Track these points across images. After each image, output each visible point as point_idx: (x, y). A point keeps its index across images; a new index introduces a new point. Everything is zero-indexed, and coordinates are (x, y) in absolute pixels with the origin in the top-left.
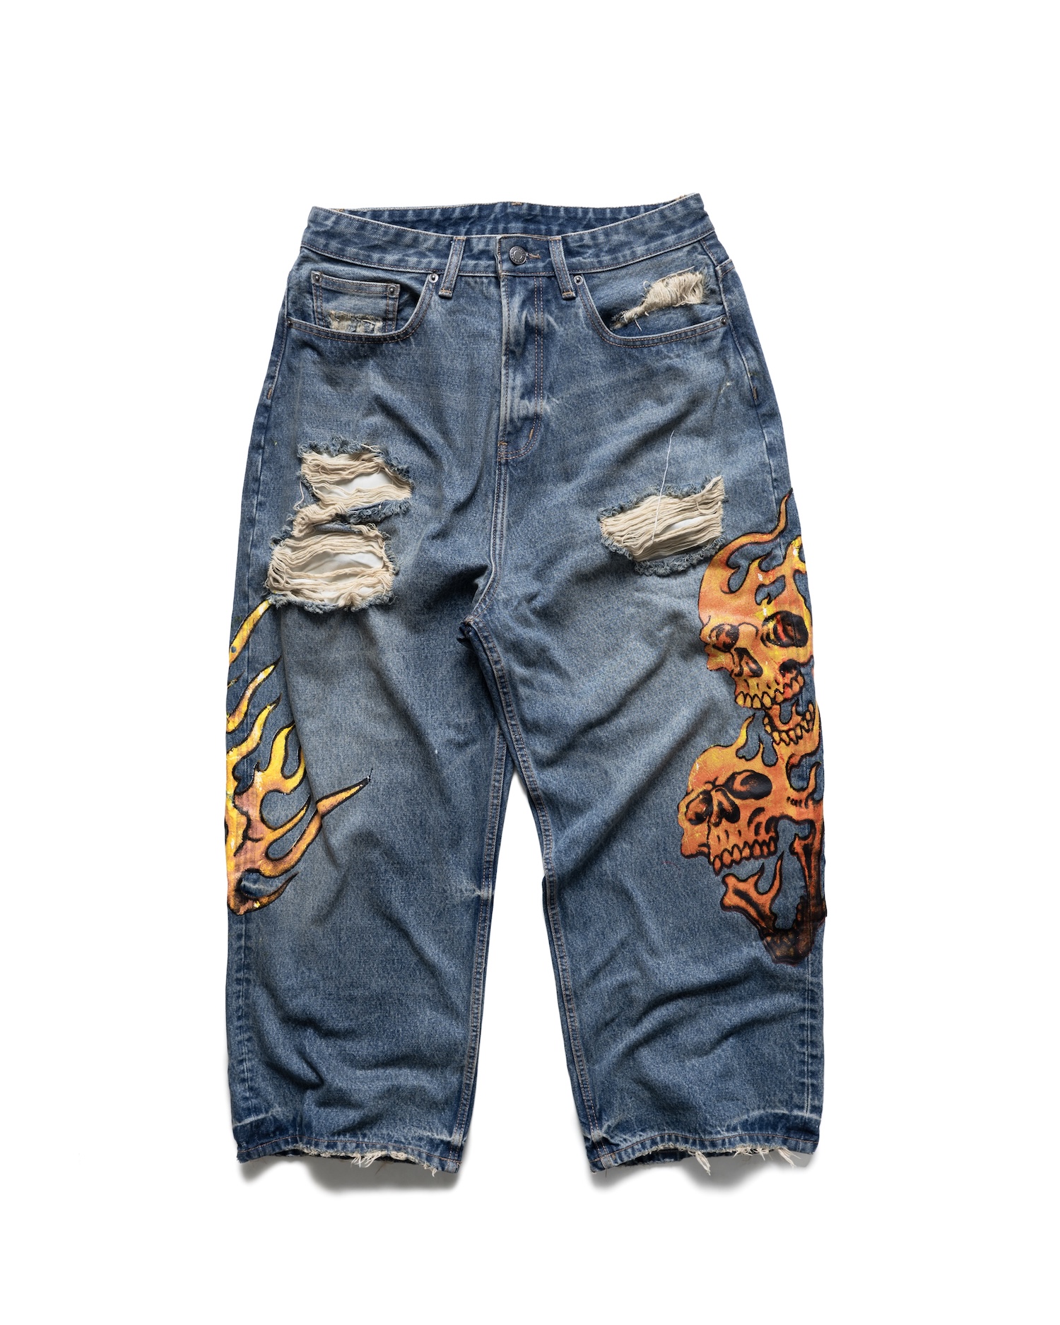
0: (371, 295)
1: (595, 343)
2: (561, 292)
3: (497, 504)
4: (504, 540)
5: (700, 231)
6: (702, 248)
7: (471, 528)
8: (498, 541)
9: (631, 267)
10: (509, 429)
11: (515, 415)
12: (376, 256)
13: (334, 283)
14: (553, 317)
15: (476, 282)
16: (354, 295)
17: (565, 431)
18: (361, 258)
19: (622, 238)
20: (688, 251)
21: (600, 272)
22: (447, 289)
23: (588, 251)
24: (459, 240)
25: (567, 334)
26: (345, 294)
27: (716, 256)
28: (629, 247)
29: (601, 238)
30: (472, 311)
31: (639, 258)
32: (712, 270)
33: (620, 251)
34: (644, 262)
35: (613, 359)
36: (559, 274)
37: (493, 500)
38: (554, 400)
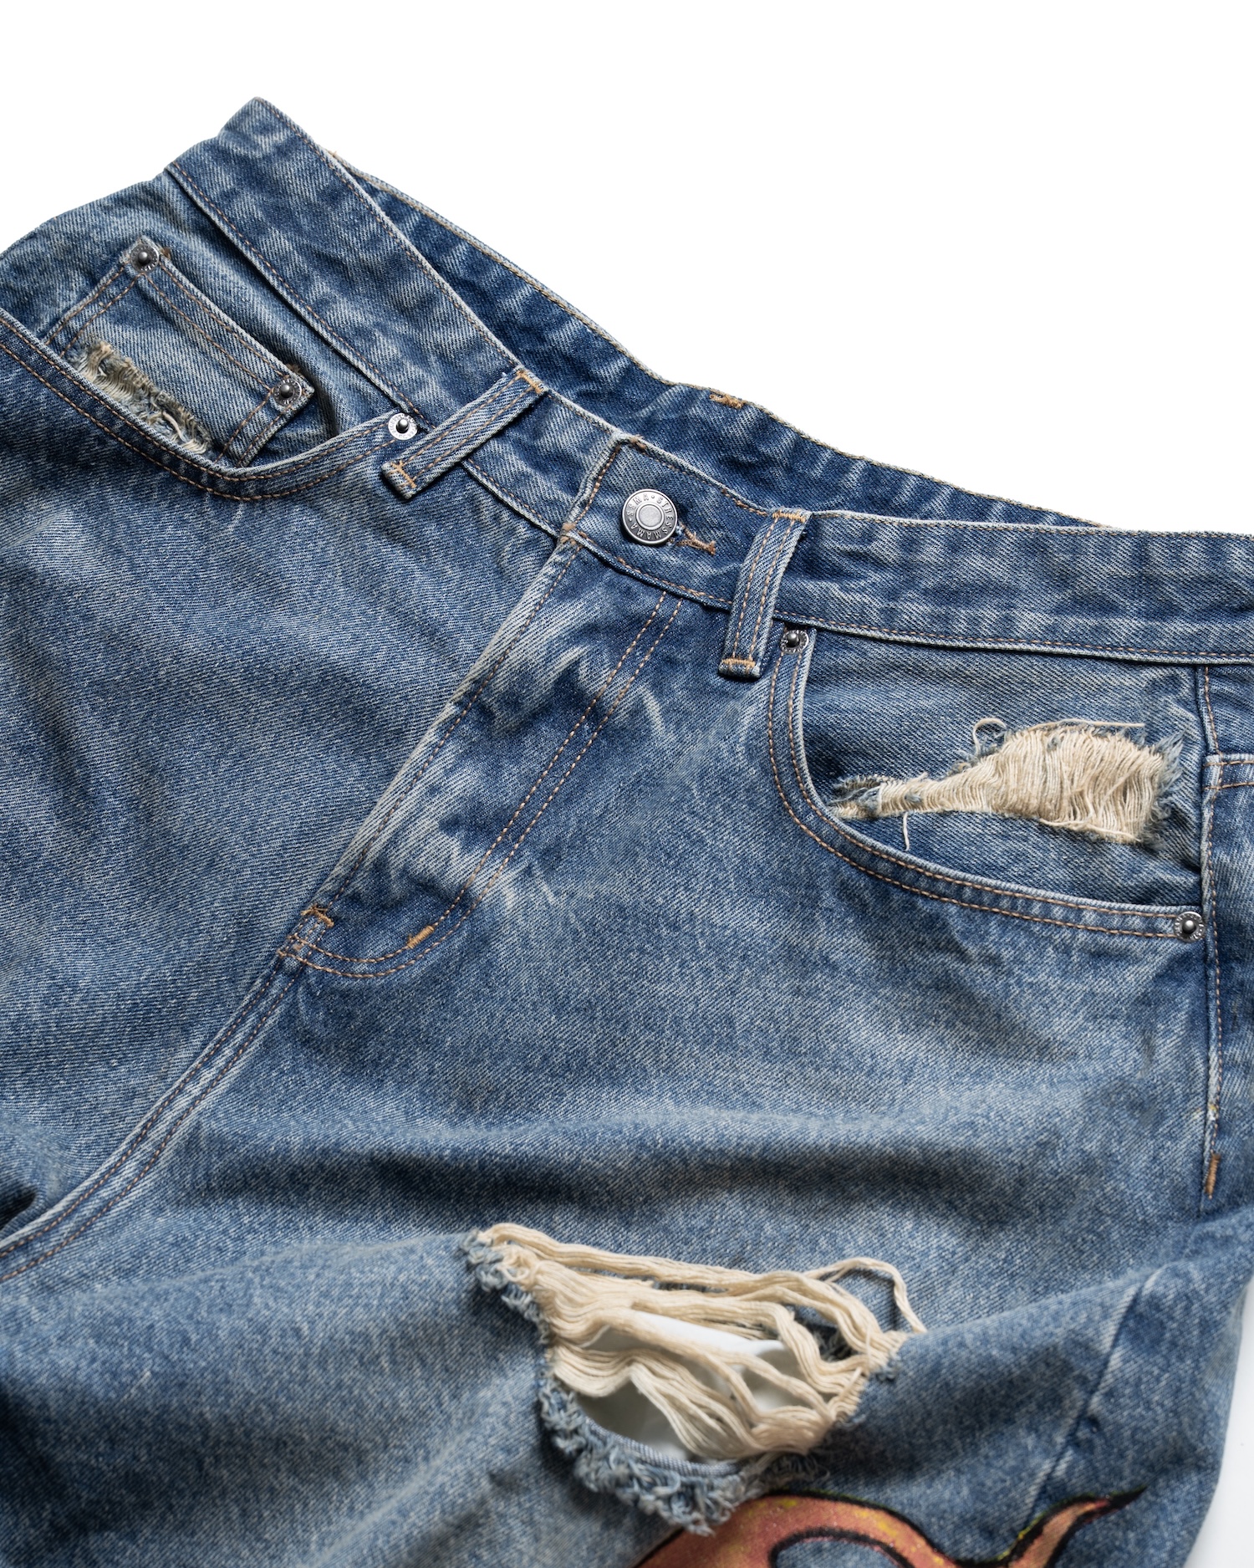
0: (232, 369)
1: (751, 804)
2: (723, 653)
3: (197, 1070)
4: (153, 1175)
5: (1211, 643)
6: (1195, 690)
7: (78, 1093)
8: (129, 1169)
9: (978, 659)
10: (359, 885)
11: (397, 860)
12: (321, 287)
13: (174, 291)
14: (661, 702)
15: (496, 518)
16: (195, 344)
17: (529, 985)
18: (288, 273)
19: (998, 570)
20: (1154, 682)
21: (874, 639)
22: (412, 472)
23: (871, 573)
24: (523, 381)
25: (680, 754)
26: (178, 330)
27: (1222, 727)
28: (1004, 601)
29: (931, 552)
30: (443, 572)
31: (1017, 640)
32: (1194, 757)
33: (968, 603)
34: (1025, 660)
35: (787, 872)
36: (740, 609)
37: (196, 1055)
38: (545, 888)
